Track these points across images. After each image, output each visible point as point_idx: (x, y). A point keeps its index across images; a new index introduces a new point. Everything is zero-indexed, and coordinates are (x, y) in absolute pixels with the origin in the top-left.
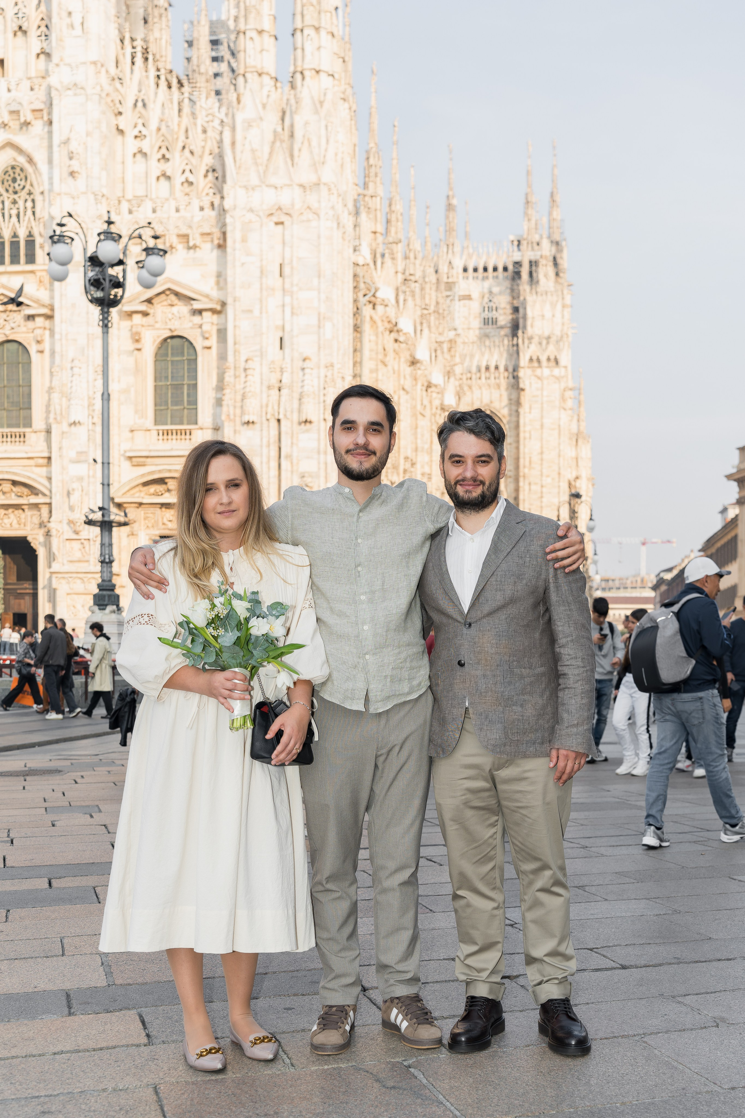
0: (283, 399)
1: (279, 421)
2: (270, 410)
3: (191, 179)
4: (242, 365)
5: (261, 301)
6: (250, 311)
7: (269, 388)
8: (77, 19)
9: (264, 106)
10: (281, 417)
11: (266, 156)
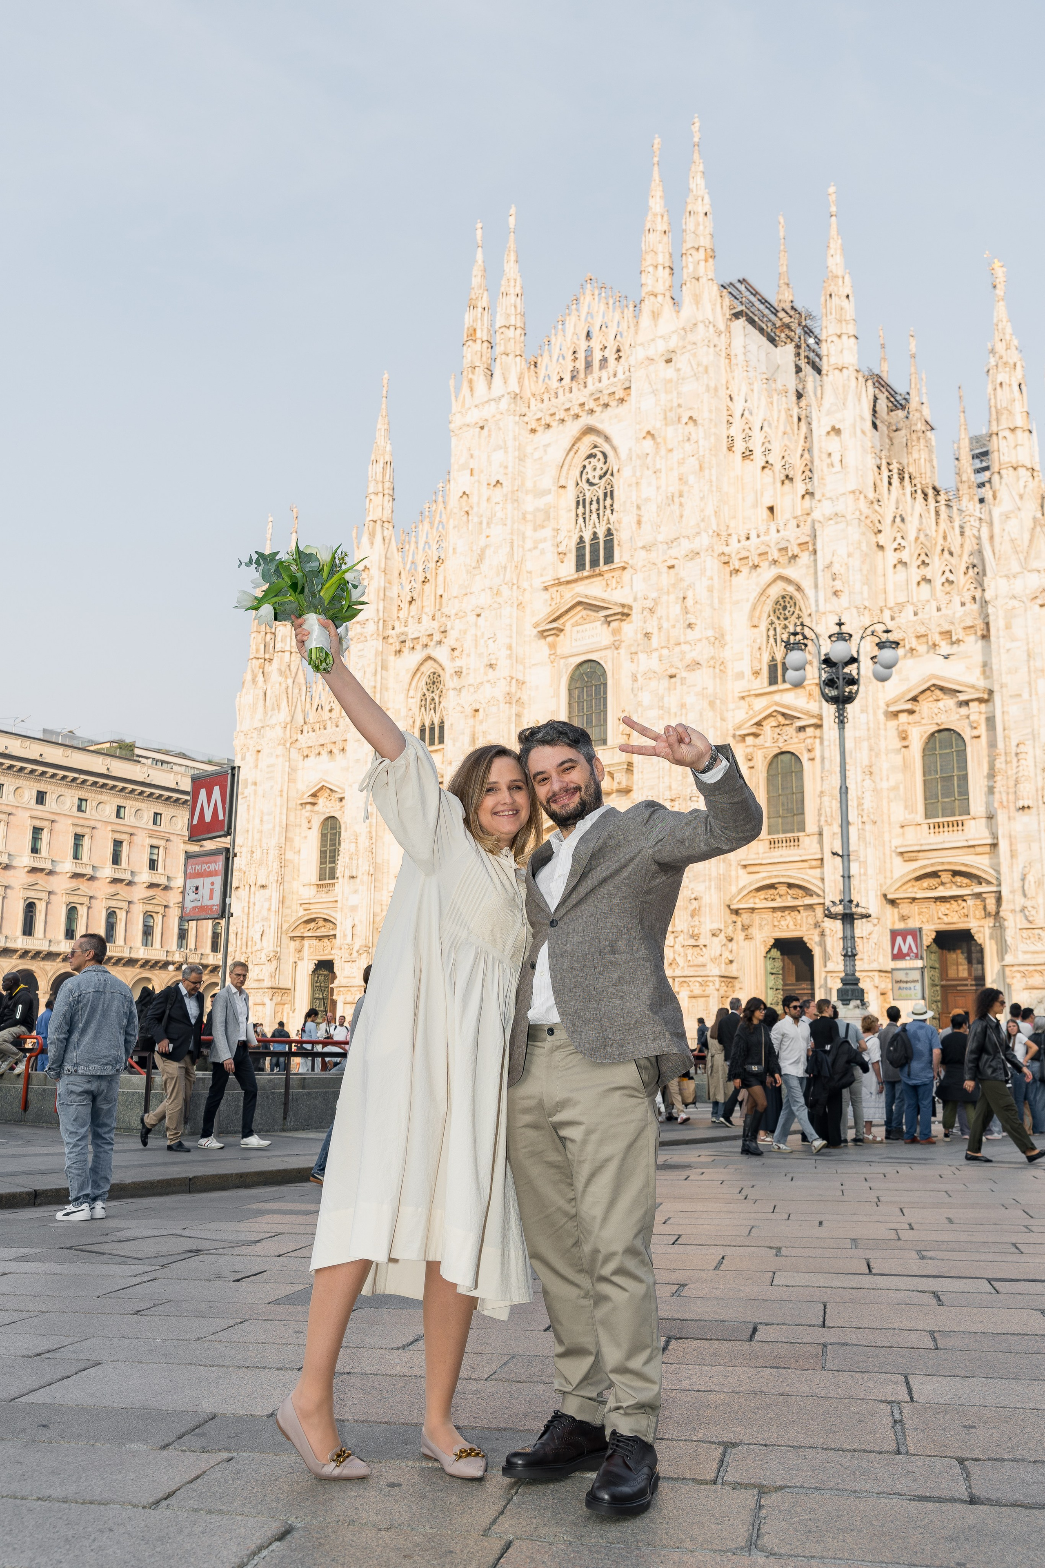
3: (951, 577)
4: (1014, 750)
5: (1030, 684)
6: (1019, 695)
8: (836, 458)
9: (1021, 497)
11: (1026, 543)
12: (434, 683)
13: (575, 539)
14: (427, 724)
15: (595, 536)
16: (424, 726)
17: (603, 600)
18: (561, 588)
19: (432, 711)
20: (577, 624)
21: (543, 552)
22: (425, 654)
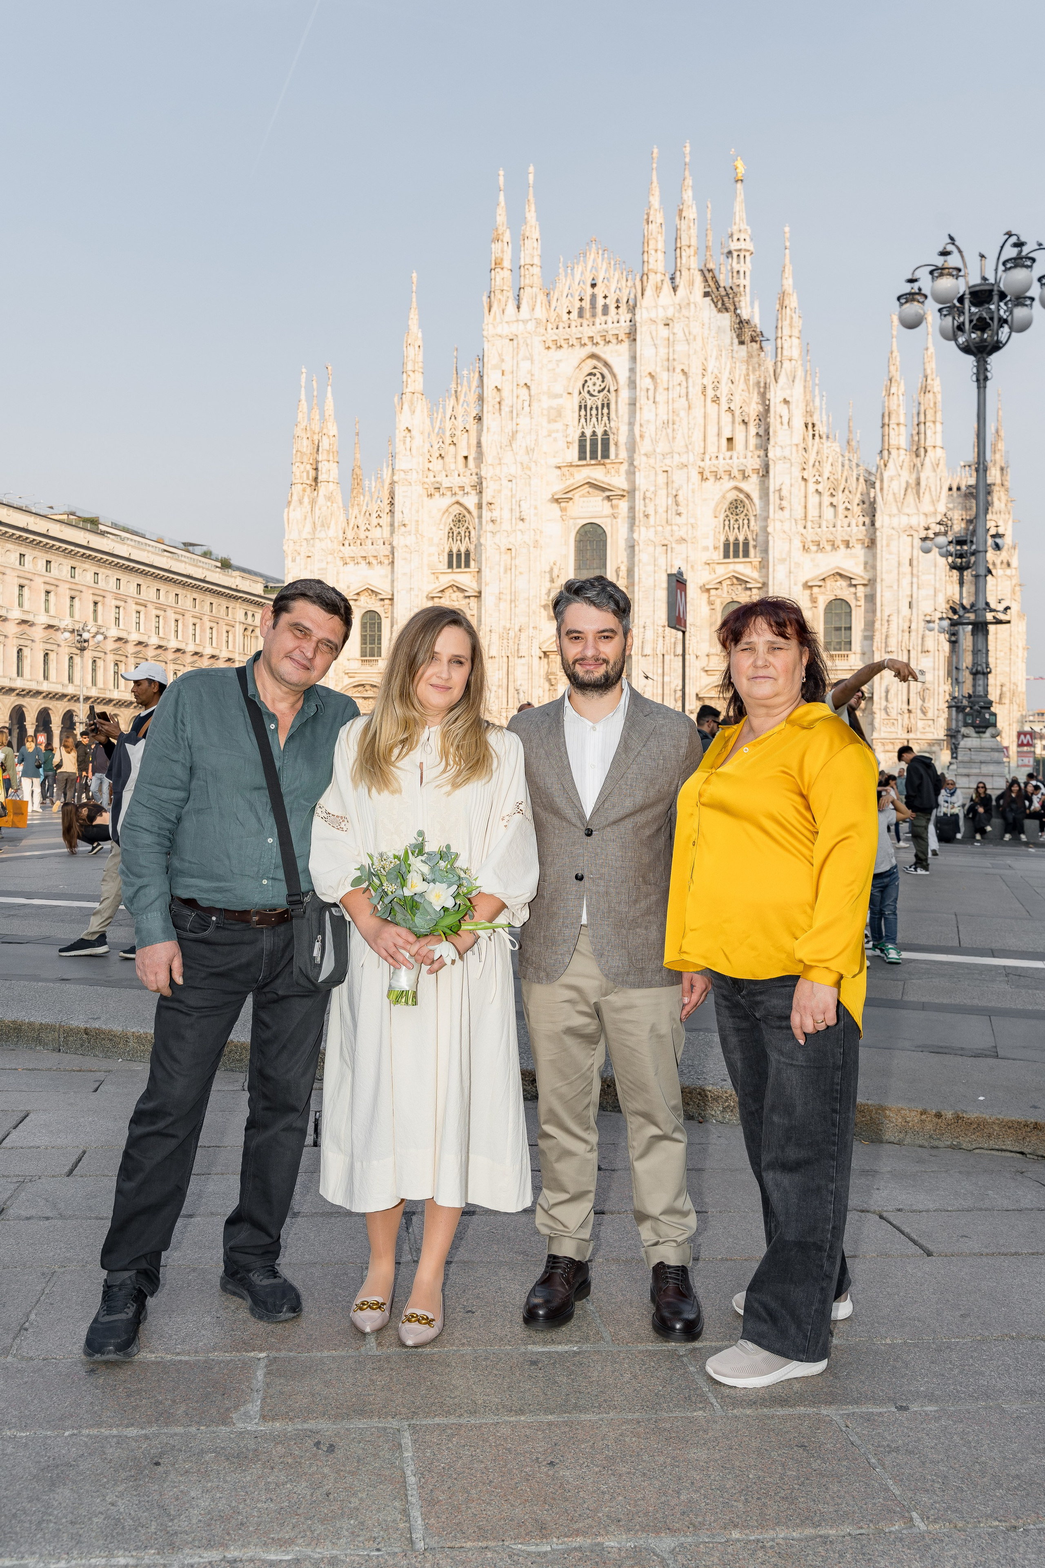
0: (912, 638)
1: (909, 651)
2: (904, 644)
3: (849, 507)
4: (886, 618)
5: (898, 581)
6: (891, 587)
7: (903, 631)
8: (785, 420)
9: (901, 467)
10: (911, 648)
11: (902, 496)
12: (459, 521)
13: (579, 433)
14: (455, 551)
15: (594, 433)
16: (451, 551)
17: (609, 485)
18: (571, 469)
19: (459, 542)
20: (583, 496)
21: (555, 440)
22: (454, 499)
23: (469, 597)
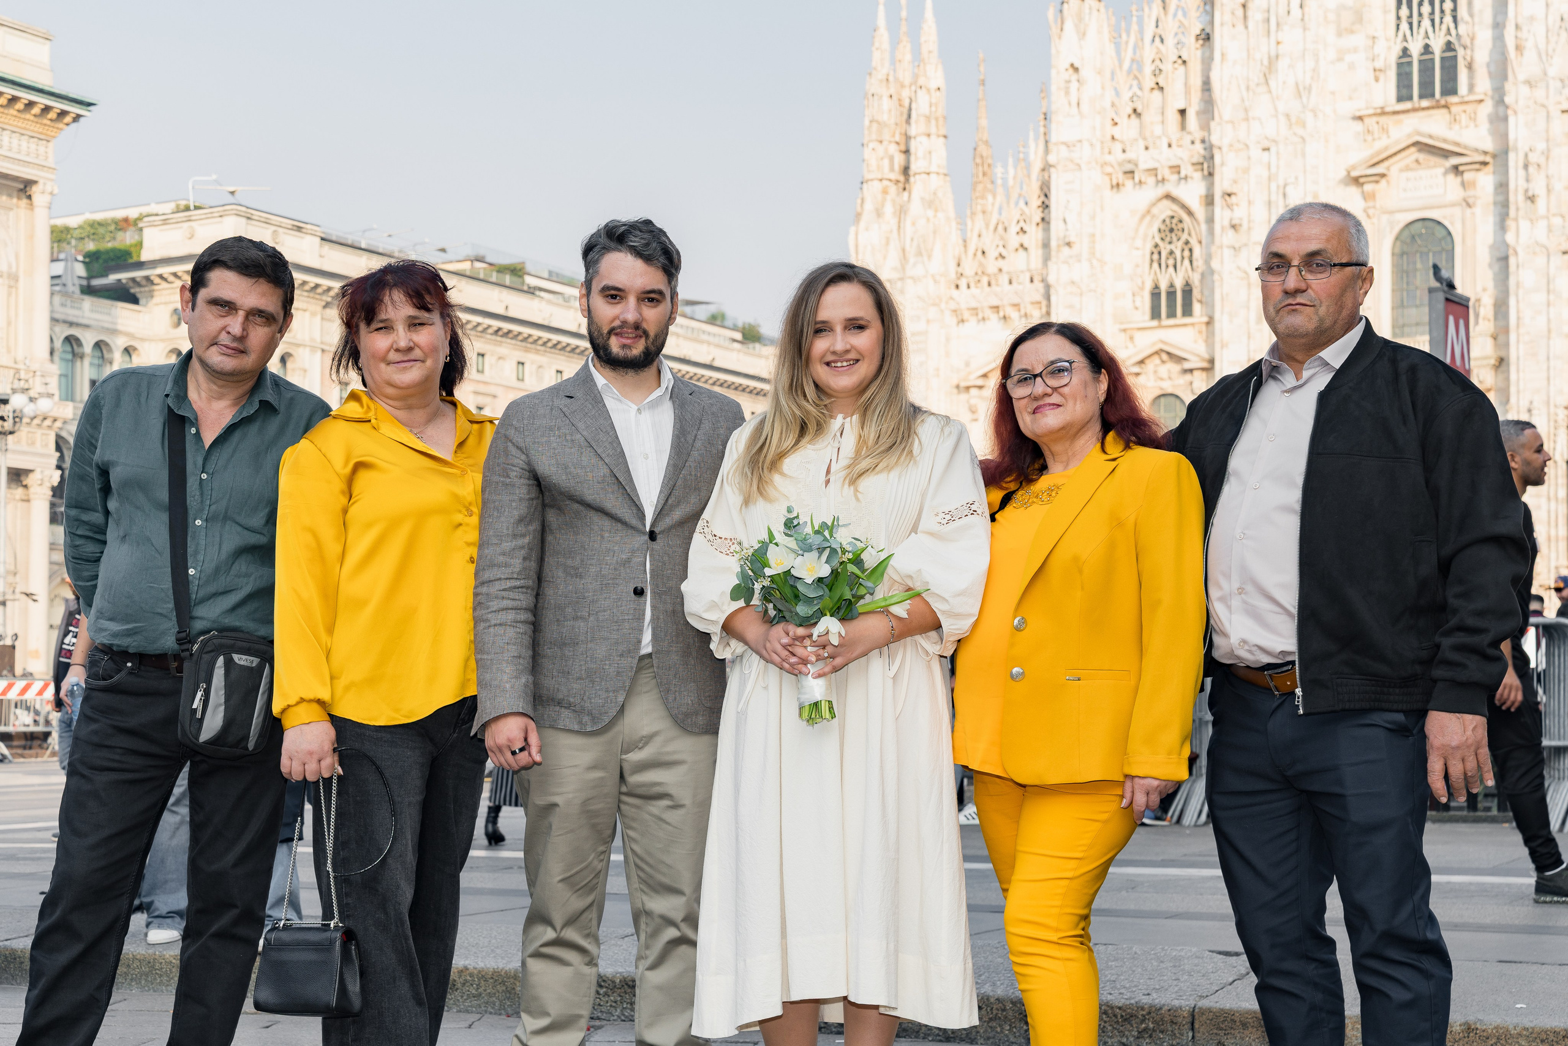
12: (1171, 230)
13: (1397, 50)
14: (1164, 287)
15: (1427, 49)
16: (1157, 287)
17: (1457, 144)
18: (1383, 120)
19: (1171, 269)
20: (1407, 168)
21: (1352, 66)
22: (1161, 191)
23: (1191, 371)
